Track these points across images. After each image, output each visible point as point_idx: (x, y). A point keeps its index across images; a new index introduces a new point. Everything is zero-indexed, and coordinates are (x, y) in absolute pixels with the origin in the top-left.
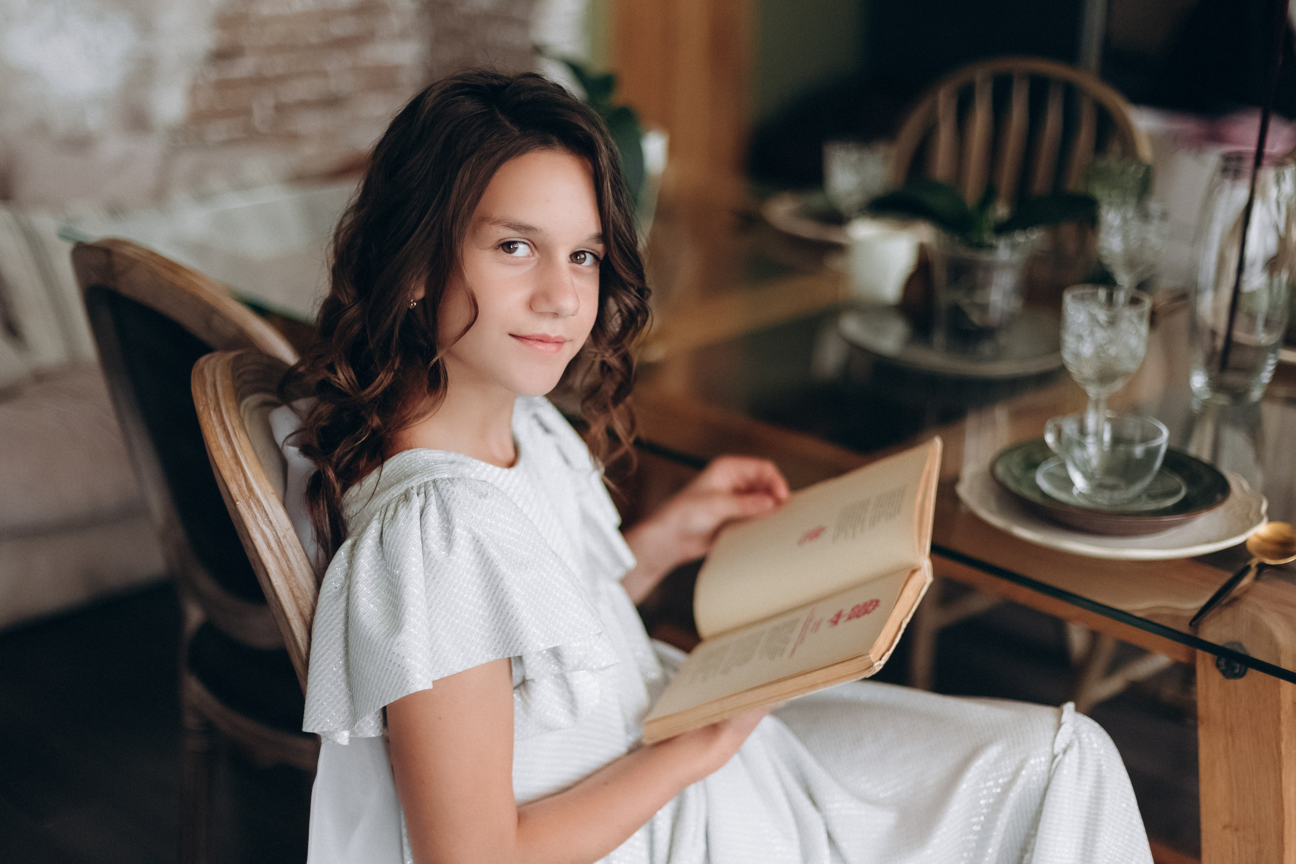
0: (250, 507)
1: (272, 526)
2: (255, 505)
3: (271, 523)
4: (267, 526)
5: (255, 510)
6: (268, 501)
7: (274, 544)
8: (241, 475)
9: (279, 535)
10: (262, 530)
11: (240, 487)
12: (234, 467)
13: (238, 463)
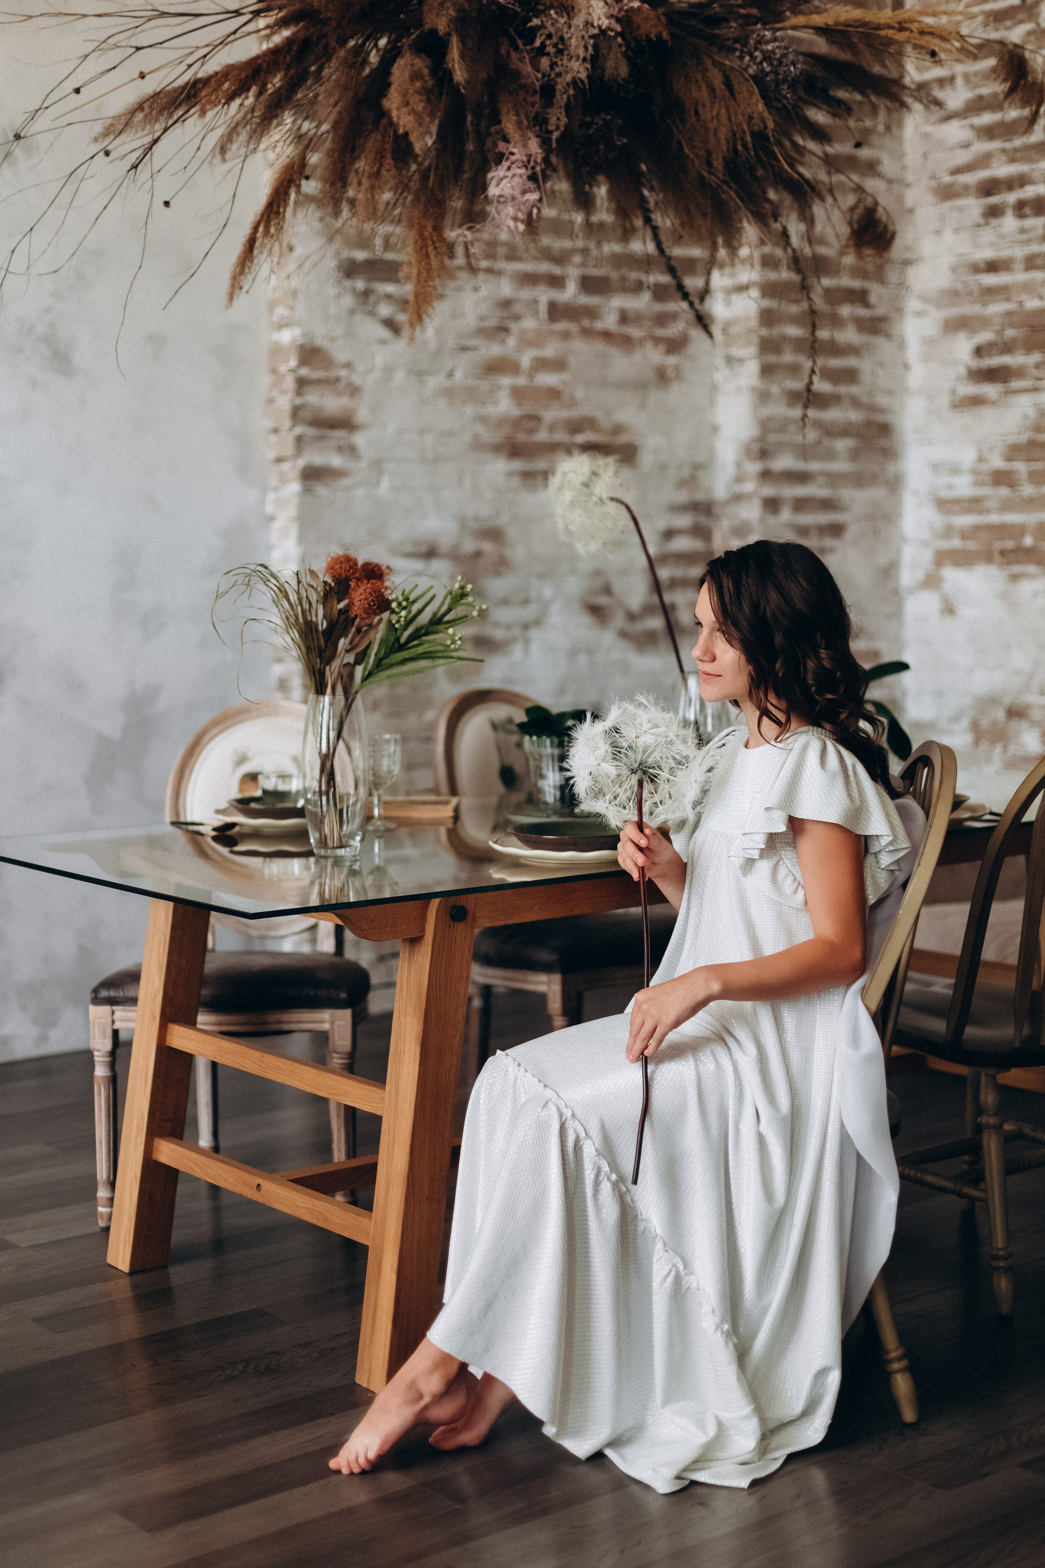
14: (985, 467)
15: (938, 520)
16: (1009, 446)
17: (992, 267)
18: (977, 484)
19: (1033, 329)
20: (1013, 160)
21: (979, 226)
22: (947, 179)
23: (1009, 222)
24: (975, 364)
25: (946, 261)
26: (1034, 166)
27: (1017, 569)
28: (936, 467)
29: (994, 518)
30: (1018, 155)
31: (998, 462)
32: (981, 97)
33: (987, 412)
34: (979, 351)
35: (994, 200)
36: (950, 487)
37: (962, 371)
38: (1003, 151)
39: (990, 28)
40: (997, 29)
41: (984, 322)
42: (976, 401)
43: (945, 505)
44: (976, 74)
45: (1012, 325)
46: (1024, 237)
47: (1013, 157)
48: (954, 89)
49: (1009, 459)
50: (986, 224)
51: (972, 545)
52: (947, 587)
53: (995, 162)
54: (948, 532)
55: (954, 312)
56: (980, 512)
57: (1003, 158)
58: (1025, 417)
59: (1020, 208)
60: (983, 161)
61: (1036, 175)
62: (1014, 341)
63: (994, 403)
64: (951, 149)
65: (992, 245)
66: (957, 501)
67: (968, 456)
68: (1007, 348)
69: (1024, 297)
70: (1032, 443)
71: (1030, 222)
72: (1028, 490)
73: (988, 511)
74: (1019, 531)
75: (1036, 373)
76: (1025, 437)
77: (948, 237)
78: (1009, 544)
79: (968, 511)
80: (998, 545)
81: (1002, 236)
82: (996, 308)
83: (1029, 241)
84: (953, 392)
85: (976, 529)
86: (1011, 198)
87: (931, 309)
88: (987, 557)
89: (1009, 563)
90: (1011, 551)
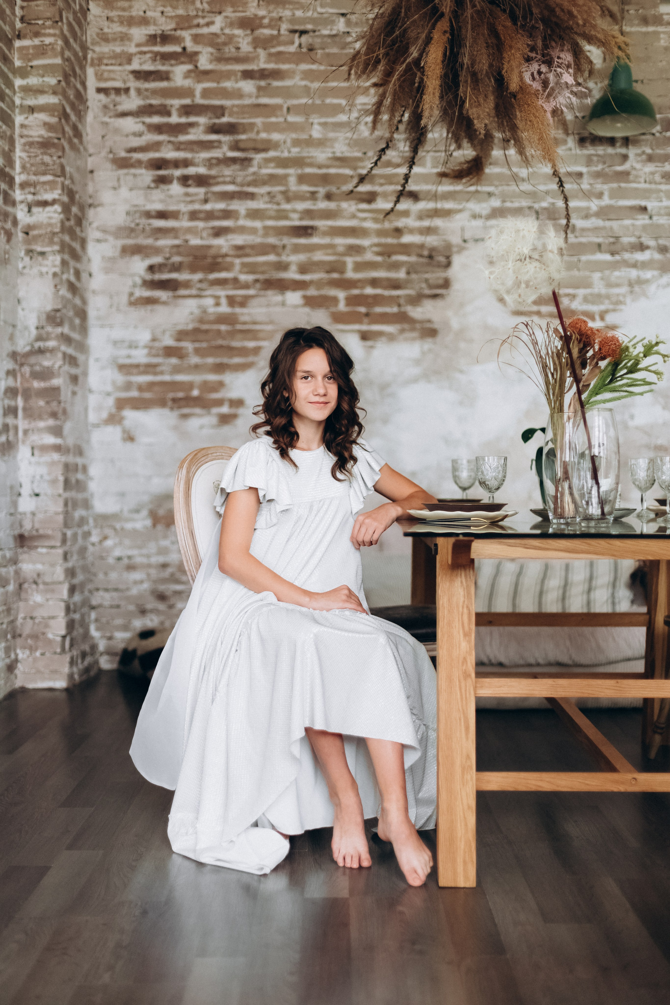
14: (157, 344)
15: (120, 379)
16: (177, 331)
17: (162, 215)
18: (149, 355)
19: (196, 257)
20: (178, 149)
21: (149, 187)
22: (123, 154)
23: (176, 188)
24: (149, 277)
25: (122, 209)
26: (197, 155)
27: (186, 411)
28: (115, 343)
29: (167, 378)
30: (182, 147)
31: (169, 342)
32: (151, 106)
33: (159, 308)
34: (151, 268)
35: (162, 172)
36: (129, 357)
37: (139, 281)
38: (169, 142)
39: (158, 62)
40: (163, 64)
41: (157, 251)
42: (150, 301)
43: (124, 368)
44: (147, 90)
45: (179, 254)
46: (189, 199)
47: (178, 147)
48: (129, 97)
49: (178, 340)
50: (157, 187)
51: (147, 395)
52: (127, 423)
53: (163, 148)
54: (128, 386)
55: (130, 242)
56: (155, 374)
57: (170, 146)
58: (192, 313)
59: (185, 180)
60: (156, 146)
61: (197, 161)
62: (181, 263)
63: (165, 303)
64: (127, 136)
65: (161, 201)
66: (137, 366)
67: (145, 337)
68: (177, 268)
69: (188, 237)
70: (196, 331)
71: (192, 190)
72: (195, 360)
73: (162, 373)
74: (190, 386)
75: (199, 285)
76: (190, 327)
77: (124, 192)
78: (181, 395)
79: (145, 373)
80: (171, 395)
81: (171, 197)
82: (165, 242)
83: (192, 202)
84: (131, 294)
85: (151, 385)
86: (178, 173)
87: (111, 239)
88: (162, 403)
89: (179, 407)
90: (180, 399)
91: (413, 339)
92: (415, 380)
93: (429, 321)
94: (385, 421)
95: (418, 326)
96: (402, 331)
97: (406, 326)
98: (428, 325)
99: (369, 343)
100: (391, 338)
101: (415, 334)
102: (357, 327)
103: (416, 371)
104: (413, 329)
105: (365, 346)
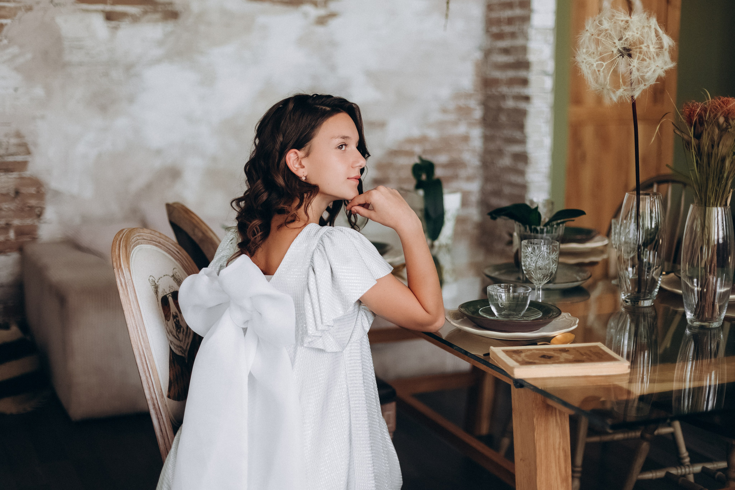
0: (118, 271)
1: (124, 278)
2: (121, 271)
3: (124, 277)
4: (123, 278)
5: (120, 272)
6: (125, 269)
7: (123, 284)
8: (119, 261)
9: (126, 281)
10: (120, 279)
11: (117, 264)
12: (117, 258)
13: (119, 257)
91: (156, 21)
92: (158, 61)
93: (171, 4)
94: (131, 99)
95: (160, 8)
96: (145, 13)
97: (149, 7)
98: (170, 8)
99: (114, 23)
100: (135, 19)
101: (157, 16)
102: (100, 7)
103: (158, 52)
104: (155, 11)
105: (108, 27)
